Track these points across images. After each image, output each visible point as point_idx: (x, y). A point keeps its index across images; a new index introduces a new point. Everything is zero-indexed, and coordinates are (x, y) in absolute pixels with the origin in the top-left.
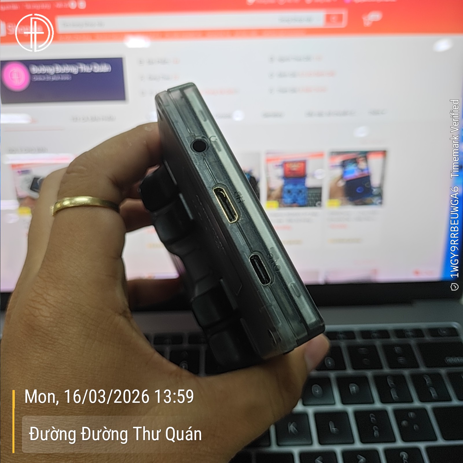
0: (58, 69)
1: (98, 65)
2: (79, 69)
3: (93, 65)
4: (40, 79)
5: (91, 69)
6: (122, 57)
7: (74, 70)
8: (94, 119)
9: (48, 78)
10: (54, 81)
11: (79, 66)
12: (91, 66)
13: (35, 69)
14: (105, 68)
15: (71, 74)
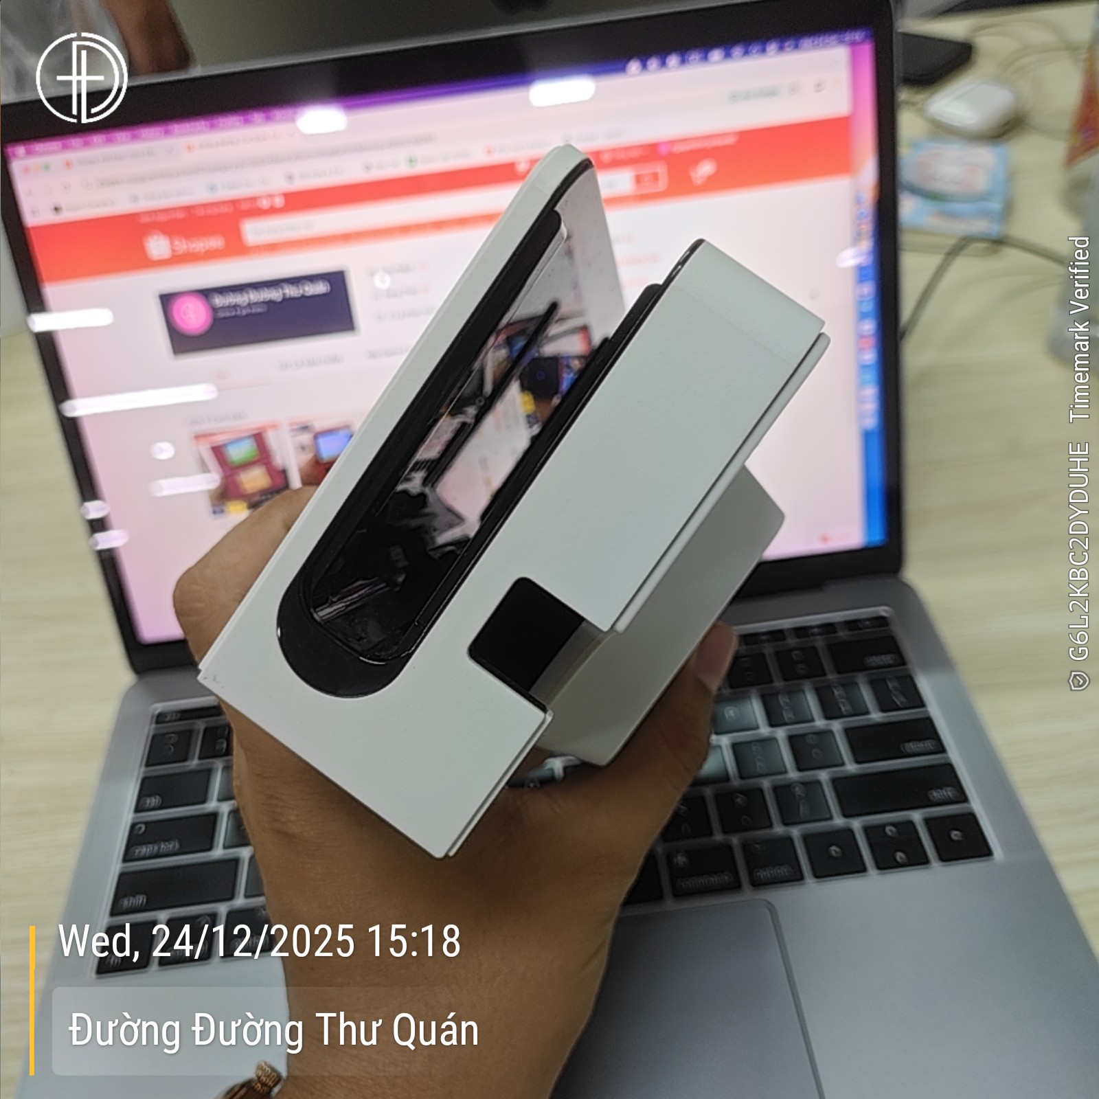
0: (254, 296)
1: (310, 283)
2: (284, 294)
3: (303, 284)
4: (228, 314)
5: (301, 292)
6: (344, 269)
7: (274, 295)
8: (312, 363)
9: (239, 313)
10: (247, 315)
11: (282, 288)
12: (300, 287)
13: (219, 301)
14: (321, 288)
15: (270, 303)
